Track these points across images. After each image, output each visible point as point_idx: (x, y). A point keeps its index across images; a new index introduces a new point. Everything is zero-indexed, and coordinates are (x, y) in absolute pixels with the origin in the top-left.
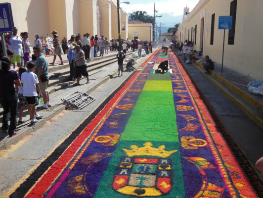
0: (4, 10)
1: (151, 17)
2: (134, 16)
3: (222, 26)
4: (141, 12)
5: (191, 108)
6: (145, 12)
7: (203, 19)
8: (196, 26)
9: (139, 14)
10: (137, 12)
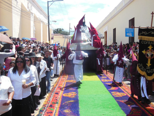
2: (56, 31)
3: (128, 34)
4: (60, 29)
5: (124, 94)
6: (63, 29)
7: (106, 33)
9: (59, 30)
10: (58, 29)
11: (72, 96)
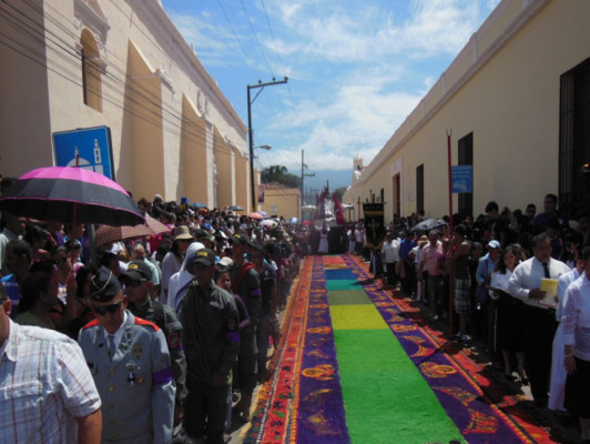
0: (96, 145)
1: (295, 177)
2: (266, 176)
3: (455, 185)
4: (277, 167)
5: (451, 370)
6: (284, 168)
7: (397, 178)
8: (382, 191)
9: (274, 171)
10: (272, 168)
11: (324, 376)
